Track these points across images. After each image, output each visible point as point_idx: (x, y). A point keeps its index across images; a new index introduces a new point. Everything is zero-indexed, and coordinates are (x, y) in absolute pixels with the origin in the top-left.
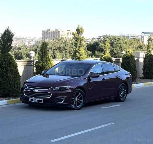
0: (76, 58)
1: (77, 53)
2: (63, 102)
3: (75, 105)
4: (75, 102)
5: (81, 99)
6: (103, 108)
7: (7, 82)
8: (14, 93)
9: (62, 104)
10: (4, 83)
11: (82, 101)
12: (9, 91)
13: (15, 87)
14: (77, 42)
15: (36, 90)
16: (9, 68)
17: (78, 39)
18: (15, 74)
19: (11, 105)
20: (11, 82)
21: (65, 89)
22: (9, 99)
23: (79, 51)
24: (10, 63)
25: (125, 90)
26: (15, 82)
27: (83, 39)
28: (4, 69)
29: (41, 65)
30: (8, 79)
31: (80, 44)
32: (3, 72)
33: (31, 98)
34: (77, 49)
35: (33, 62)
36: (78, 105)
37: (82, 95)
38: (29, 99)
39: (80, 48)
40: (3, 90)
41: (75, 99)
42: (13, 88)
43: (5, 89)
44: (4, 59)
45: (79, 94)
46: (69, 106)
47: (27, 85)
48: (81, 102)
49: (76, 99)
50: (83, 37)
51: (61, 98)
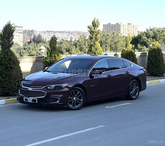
0: (91, 53)
1: (93, 48)
3: (74, 105)
4: (73, 101)
5: (80, 98)
6: (107, 107)
7: (7, 81)
8: (14, 92)
9: (57, 104)
10: (3, 82)
11: (82, 100)
12: (9, 89)
13: (15, 85)
14: (92, 35)
15: (30, 89)
16: (9, 66)
17: (93, 32)
18: (15, 71)
19: (10, 105)
20: (11, 80)
21: (61, 88)
22: (8, 98)
23: (95, 45)
24: (10, 59)
25: (137, 87)
26: (15, 79)
27: (98, 33)
28: (4, 66)
29: (49, 61)
30: (8, 77)
31: (96, 38)
32: (2, 69)
33: (25, 98)
34: (92, 43)
35: (43, 57)
36: (76, 105)
37: (81, 94)
38: (24, 99)
39: (96, 42)
40: (3, 88)
41: (73, 98)
42: (14, 86)
43: (4, 87)
44: (4, 55)
45: (78, 92)
46: (66, 106)
47: (23, 84)
48: (80, 101)
49: (75, 98)
50: (99, 30)
51: (57, 98)
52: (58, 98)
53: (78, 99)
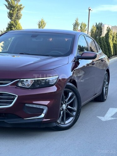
1: (13, 29)
2: (43, 115)
4: (62, 112)
11: (75, 109)
23: (16, 25)
37: (75, 96)
39: (17, 21)
45: (70, 94)
49: (64, 105)
50: (21, 5)
51: (38, 106)
52: (41, 107)
53: (69, 107)
